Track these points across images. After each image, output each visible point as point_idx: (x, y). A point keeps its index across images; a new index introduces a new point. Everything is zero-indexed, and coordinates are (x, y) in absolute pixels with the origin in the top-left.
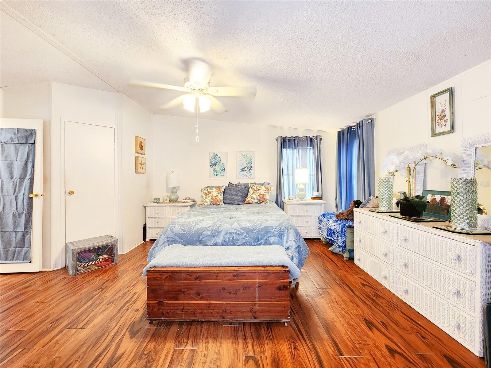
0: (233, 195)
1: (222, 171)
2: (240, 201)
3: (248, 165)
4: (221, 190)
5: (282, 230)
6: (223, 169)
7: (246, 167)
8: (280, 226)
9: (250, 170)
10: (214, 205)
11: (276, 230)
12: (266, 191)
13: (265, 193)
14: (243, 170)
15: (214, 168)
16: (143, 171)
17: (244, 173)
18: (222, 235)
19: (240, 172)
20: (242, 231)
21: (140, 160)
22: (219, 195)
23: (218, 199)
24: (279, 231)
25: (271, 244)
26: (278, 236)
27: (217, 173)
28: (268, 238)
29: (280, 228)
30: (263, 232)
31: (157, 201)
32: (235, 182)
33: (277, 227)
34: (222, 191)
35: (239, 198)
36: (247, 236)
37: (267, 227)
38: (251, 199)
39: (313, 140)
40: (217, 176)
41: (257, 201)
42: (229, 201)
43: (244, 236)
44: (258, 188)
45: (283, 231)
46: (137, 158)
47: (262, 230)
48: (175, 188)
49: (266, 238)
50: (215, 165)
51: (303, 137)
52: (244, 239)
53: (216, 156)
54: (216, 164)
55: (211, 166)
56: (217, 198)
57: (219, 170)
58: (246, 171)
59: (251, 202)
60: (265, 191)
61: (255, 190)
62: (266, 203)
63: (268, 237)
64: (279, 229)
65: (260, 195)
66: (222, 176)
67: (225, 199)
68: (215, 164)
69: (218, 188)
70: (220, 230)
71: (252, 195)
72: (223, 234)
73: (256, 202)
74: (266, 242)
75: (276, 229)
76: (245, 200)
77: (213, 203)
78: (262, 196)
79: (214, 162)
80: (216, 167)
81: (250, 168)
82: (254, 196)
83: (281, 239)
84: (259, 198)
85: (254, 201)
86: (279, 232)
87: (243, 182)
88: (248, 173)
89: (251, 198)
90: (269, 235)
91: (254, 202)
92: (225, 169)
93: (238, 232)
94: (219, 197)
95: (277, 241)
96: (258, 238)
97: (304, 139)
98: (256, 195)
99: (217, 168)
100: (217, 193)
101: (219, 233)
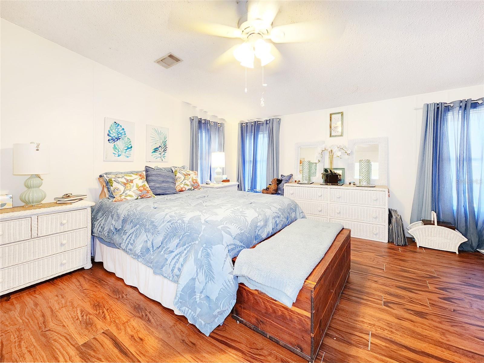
1: (127, 149)
3: (162, 145)
6: (130, 146)
7: (160, 146)
9: (164, 151)
10: (142, 198)
13: (196, 178)
14: (156, 150)
15: (115, 145)
17: (157, 154)
19: (152, 153)
23: (147, 189)
27: (120, 153)
38: (184, 186)
40: (119, 156)
41: (190, 187)
43: (281, 218)
44: (187, 173)
50: (116, 140)
53: (118, 126)
54: (118, 139)
55: (109, 140)
57: (122, 147)
58: (160, 152)
59: (184, 189)
61: (185, 175)
62: (200, 188)
65: (193, 180)
66: (128, 157)
67: (151, 188)
68: (116, 138)
71: (185, 181)
77: (141, 196)
78: (195, 181)
79: (114, 135)
80: (118, 143)
81: (164, 148)
85: (188, 188)
88: (162, 154)
91: (187, 190)
92: (131, 147)
99: (120, 144)
101: (268, 221)
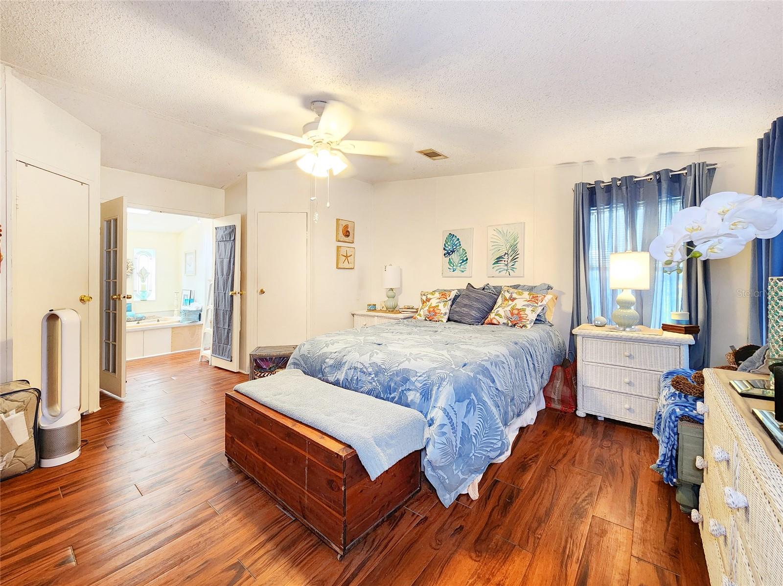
0: (465, 306)
1: (462, 263)
2: (473, 317)
3: (510, 251)
4: (448, 297)
5: (430, 381)
6: (465, 259)
7: (506, 254)
8: (429, 374)
9: (513, 260)
10: (430, 320)
11: (420, 378)
12: (529, 303)
13: (524, 307)
14: (499, 260)
15: (450, 259)
16: (351, 266)
17: (502, 265)
18: (346, 369)
19: (493, 264)
20: (370, 370)
21: (343, 251)
22: (441, 306)
23: (438, 311)
24: (425, 382)
25: (408, 406)
26: (420, 391)
27: (455, 267)
28: (405, 392)
29: (429, 377)
30: (399, 378)
31: (373, 308)
32: (478, 285)
33: (424, 374)
34: (448, 299)
35: (474, 313)
36: (376, 379)
37: (407, 371)
38: (496, 317)
39: (683, 178)
40: (454, 271)
41: (505, 321)
42: (456, 317)
43: (370, 378)
44: (514, 296)
45: (433, 384)
46: (338, 248)
47: (397, 374)
48: (392, 289)
49: (402, 390)
50: (451, 253)
51: (648, 175)
52: (371, 383)
53: (453, 237)
54: (453, 252)
55: (445, 255)
56: (435, 309)
57: (457, 261)
58: (506, 263)
59: (495, 321)
60: (526, 303)
61: (506, 299)
62: (524, 326)
63: (405, 390)
64: (425, 379)
65: (513, 309)
66: (463, 272)
67: (451, 312)
68: (451, 251)
69: (444, 293)
70: (344, 361)
71: (498, 309)
72: (346, 367)
73: (504, 323)
74: (400, 398)
75: (420, 376)
76: (485, 317)
77: (428, 318)
78: (516, 312)
79: (449, 248)
80: (453, 256)
81: (513, 256)
82: (501, 311)
83: (428, 399)
84: (510, 315)
85: (501, 321)
86: (424, 385)
87: (494, 283)
88: (510, 265)
89: (495, 315)
90: (407, 386)
91: (501, 323)
93: (365, 370)
94: (439, 308)
95: (418, 401)
96: (390, 386)
97: (651, 179)
98: (506, 309)
99: (455, 257)
100: (438, 300)
101: (343, 366)
